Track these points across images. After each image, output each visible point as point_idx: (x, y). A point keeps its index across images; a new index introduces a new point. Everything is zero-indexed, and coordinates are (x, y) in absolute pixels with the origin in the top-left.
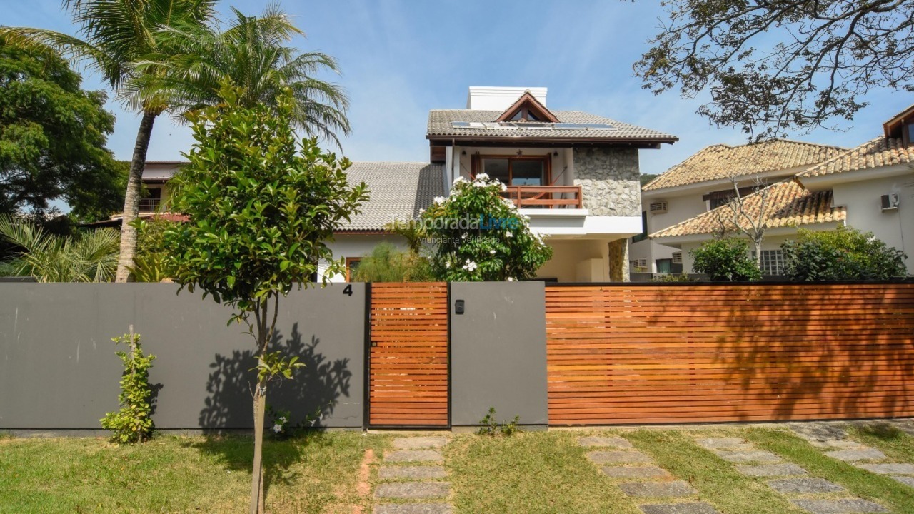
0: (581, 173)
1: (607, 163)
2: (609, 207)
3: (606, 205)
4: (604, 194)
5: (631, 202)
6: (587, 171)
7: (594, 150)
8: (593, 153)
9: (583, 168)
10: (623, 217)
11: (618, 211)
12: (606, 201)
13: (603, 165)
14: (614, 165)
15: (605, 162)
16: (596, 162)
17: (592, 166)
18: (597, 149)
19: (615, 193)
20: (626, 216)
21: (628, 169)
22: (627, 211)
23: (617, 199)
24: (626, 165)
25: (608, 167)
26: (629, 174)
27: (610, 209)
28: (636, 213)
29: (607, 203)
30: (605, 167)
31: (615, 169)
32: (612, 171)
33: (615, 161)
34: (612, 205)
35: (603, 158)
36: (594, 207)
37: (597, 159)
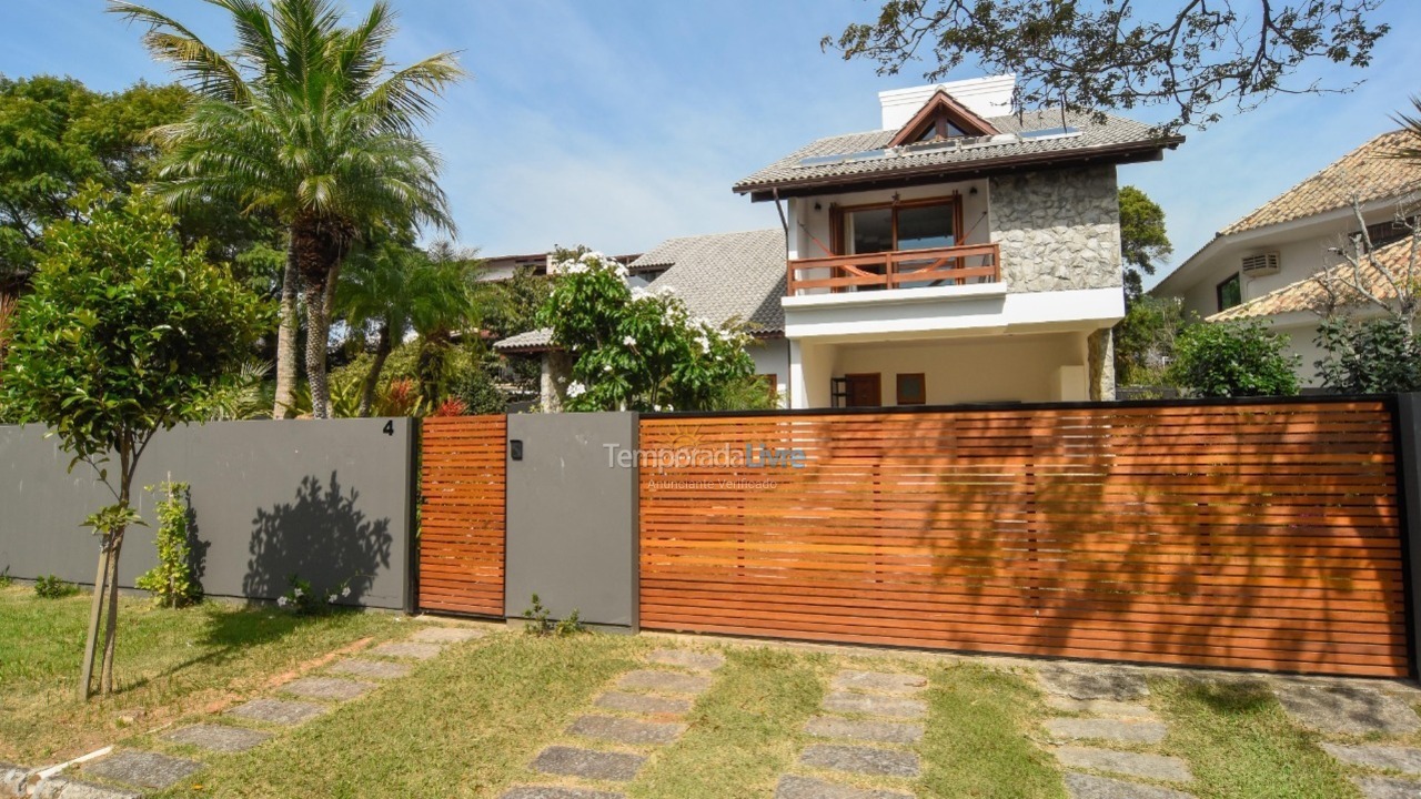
0: (1004, 220)
1: (1054, 198)
2: (1057, 274)
3: (1052, 272)
4: (1047, 252)
5: (1100, 262)
6: (1015, 215)
7: (1028, 176)
8: (1026, 181)
9: (1007, 211)
10: (1087, 291)
11: (1075, 280)
12: (1052, 264)
13: (1045, 202)
14: (1067, 200)
15: (1050, 195)
16: (1033, 198)
17: (1024, 206)
18: (1034, 174)
19: (1069, 249)
20: (1092, 288)
21: (1096, 203)
22: (1092, 280)
23: (1073, 260)
24: (1090, 197)
25: (1056, 204)
26: (1097, 212)
27: (1060, 277)
28: (1111, 281)
29: (1053, 268)
30: (1049, 204)
31: (1068, 207)
32: (1064, 210)
33: (1069, 192)
34: (1062, 271)
35: (1047, 190)
36: (1028, 278)
37: (1035, 193)
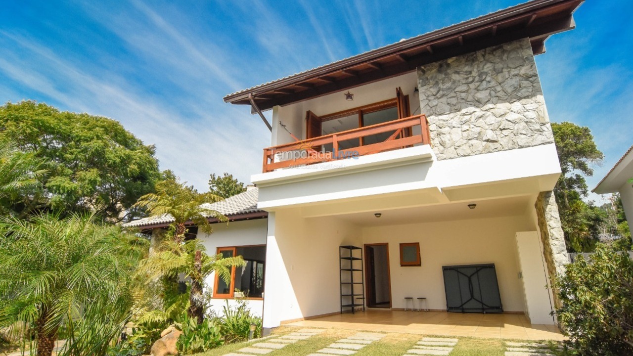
0: (432, 98)
1: (474, 74)
2: (485, 138)
3: (479, 136)
4: (473, 120)
5: (527, 122)
6: (441, 93)
7: (450, 61)
8: (448, 65)
9: (434, 90)
10: (517, 151)
11: (503, 141)
12: (478, 130)
13: (467, 78)
14: (486, 74)
15: (470, 73)
16: (455, 77)
17: (448, 85)
18: (454, 58)
19: (495, 115)
20: (521, 147)
21: (514, 72)
22: (522, 140)
23: (500, 123)
24: (508, 67)
25: (477, 79)
26: (518, 79)
27: (488, 141)
28: (540, 138)
29: (479, 133)
30: (470, 79)
31: (488, 79)
32: (484, 83)
33: (488, 67)
34: (490, 135)
35: (467, 68)
36: (457, 144)
37: (457, 73)
